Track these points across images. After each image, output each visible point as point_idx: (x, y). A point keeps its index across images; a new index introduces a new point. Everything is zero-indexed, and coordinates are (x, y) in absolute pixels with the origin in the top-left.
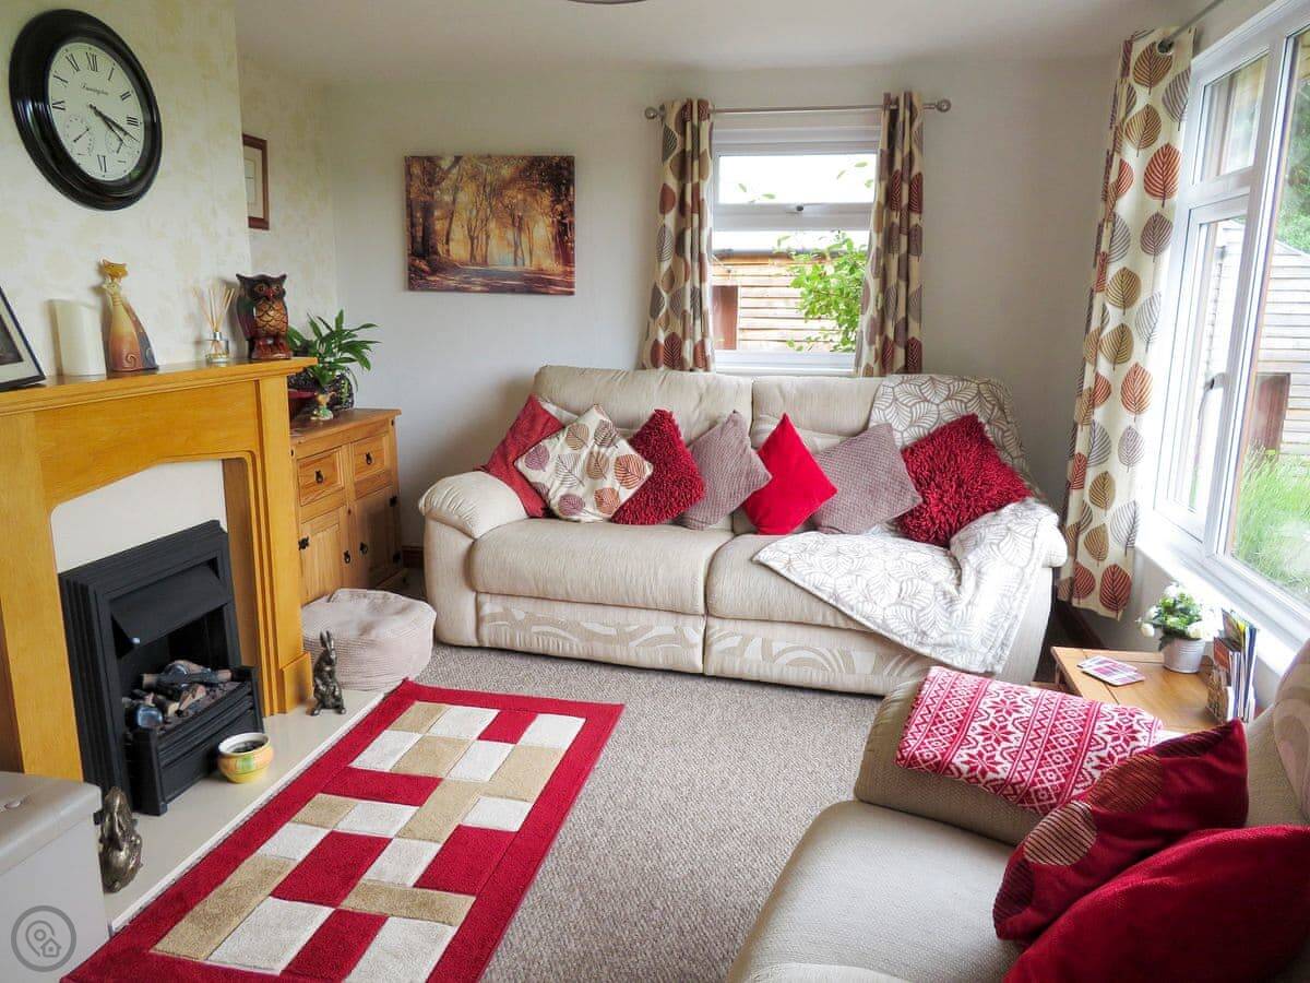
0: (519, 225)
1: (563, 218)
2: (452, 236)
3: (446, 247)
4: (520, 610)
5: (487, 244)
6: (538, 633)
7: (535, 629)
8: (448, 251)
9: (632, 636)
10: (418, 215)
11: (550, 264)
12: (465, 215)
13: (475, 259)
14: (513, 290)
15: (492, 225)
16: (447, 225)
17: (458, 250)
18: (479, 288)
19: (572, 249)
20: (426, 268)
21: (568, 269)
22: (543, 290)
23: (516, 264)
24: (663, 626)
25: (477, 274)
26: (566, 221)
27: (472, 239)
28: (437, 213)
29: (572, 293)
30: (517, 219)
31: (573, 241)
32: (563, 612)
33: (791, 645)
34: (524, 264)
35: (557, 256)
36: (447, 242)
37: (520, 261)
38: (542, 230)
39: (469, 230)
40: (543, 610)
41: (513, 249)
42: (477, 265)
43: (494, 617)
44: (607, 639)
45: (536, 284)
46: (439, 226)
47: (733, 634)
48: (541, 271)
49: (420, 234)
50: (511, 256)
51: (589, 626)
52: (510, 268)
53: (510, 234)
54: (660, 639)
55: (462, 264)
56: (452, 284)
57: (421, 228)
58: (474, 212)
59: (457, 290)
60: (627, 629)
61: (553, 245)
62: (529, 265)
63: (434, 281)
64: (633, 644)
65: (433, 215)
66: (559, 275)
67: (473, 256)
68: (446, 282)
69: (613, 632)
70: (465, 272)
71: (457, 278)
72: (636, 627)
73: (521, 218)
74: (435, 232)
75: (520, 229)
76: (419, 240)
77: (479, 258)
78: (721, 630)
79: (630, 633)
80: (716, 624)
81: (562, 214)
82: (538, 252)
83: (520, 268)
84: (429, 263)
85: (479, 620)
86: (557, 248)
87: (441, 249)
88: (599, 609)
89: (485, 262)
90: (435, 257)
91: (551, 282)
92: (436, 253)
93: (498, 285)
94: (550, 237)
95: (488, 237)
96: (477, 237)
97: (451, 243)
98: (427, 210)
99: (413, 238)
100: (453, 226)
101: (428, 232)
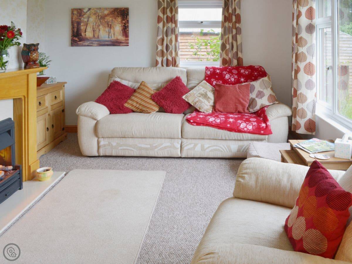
0: (110, 26)
1: (126, 24)
2: (87, 30)
3: (85, 34)
4: (114, 142)
5: (99, 32)
6: (121, 149)
7: (120, 148)
8: (85, 35)
9: (156, 147)
10: (75, 25)
11: (121, 38)
12: (91, 25)
13: (95, 36)
14: (108, 45)
15: (101, 27)
16: (85, 27)
17: (89, 34)
18: (96, 45)
19: (128, 33)
20: (78, 40)
21: (127, 39)
22: (119, 45)
23: (109, 37)
24: (166, 143)
25: (96, 41)
26: (126, 25)
27: (94, 31)
28: (82, 24)
29: (128, 45)
30: (109, 25)
31: (128, 31)
32: (130, 141)
33: (210, 145)
34: (112, 38)
35: (123, 35)
36: (85, 32)
37: (110, 37)
38: (118, 28)
39: (93, 28)
40: (122, 141)
41: (108, 33)
42: (96, 38)
43: (105, 146)
44: (147, 149)
45: (116, 43)
46: (83, 28)
47: (191, 144)
48: (118, 39)
49: (76, 30)
50: (107, 36)
51: (139, 145)
52: (107, 39)
53: (107, 29)
54: (165, 147)
55: (90, 38)
56: (86, 44)
57: (76, 28)
58: (95, 24)
59: (88, 46)
60: (154, 145)
61: (122, 32)
62: (113, 38)
63: (80, 44)
64: (156, 150)
65: (80, 25)
66: (124, 40)
67: (94, 36)
68: (84, 44)
69: (149, 146)
70: (91, 40)
71: (89, 42)
72: (157, 144)
73: (111, 25)
74: (81, 29)
75: (110, 28)
76: (75, 32)
77: (96, 36)
78: (187, 143)
79: (155, 146)
80: (184, 140)
81: (125, 23)
82: (116, 34)
83: (110, 39)
84: (79, 39)
85: (99, 147)
86: (123, 33)
87: (83, 34)
88: (144, 139)
89: (98, 37)
90: (80, 37)
91: (121, 42)
92: (81, 35)
93: (102, 44)
94: (121, 30)
95: (99, 30)
96: (96, 31)
97: (86, 32)
98: (79, 24)
99: (73, 31)
100: (87, 28)
101: (78, 29)
